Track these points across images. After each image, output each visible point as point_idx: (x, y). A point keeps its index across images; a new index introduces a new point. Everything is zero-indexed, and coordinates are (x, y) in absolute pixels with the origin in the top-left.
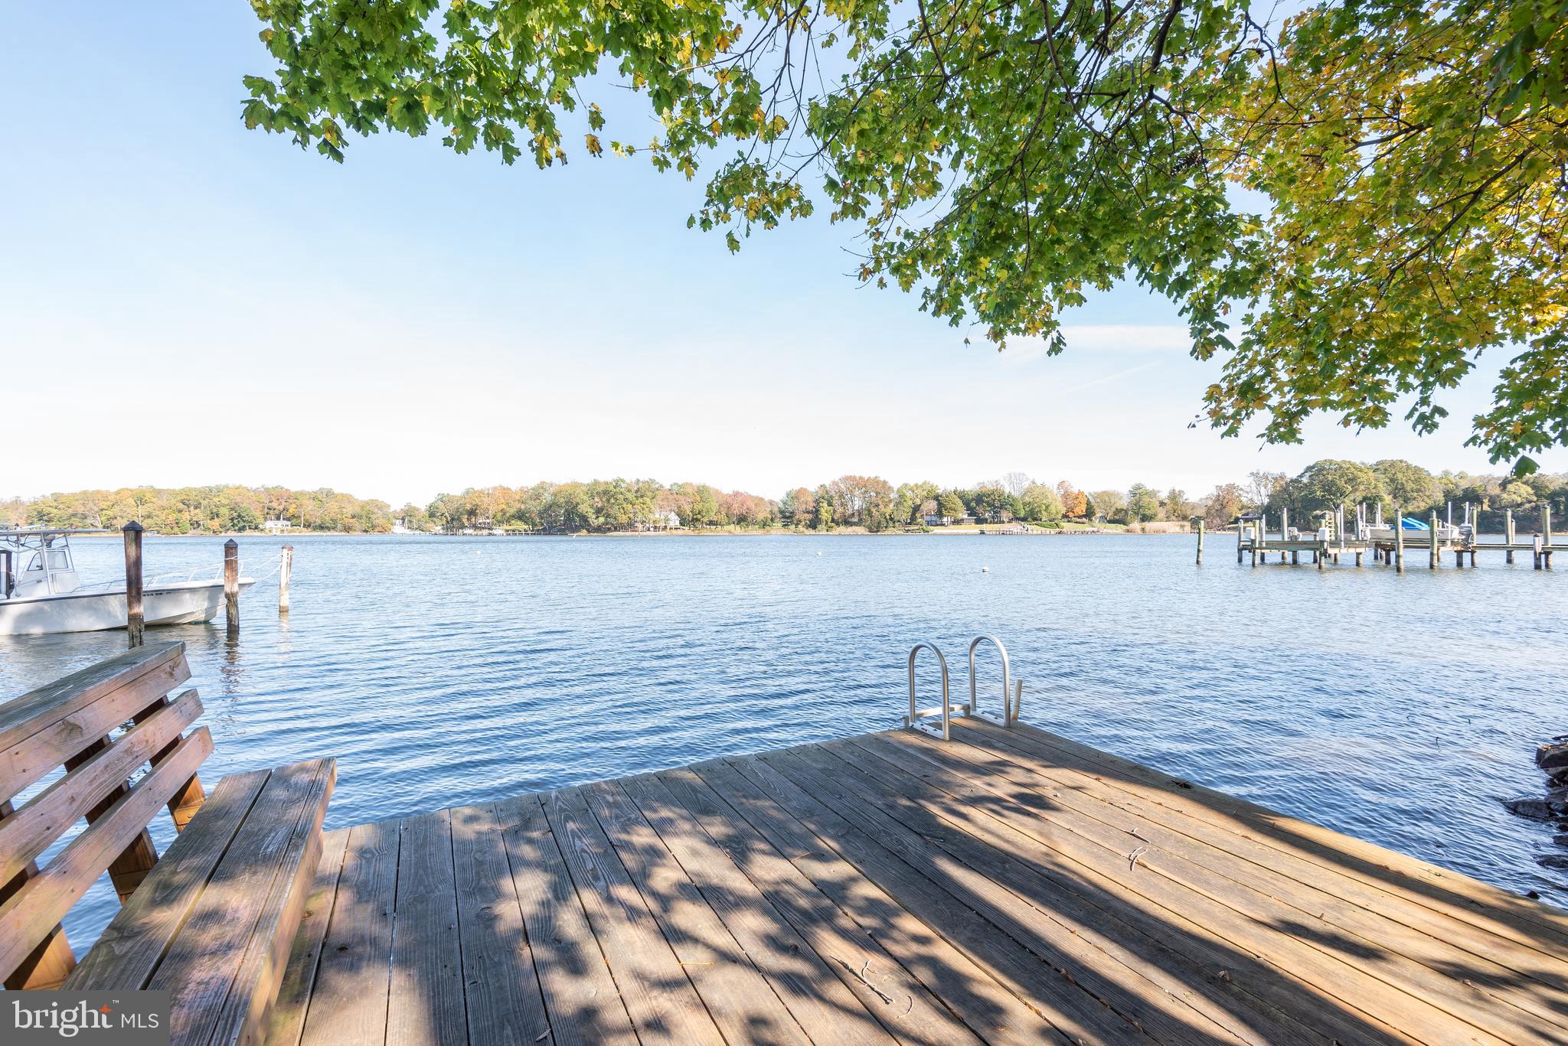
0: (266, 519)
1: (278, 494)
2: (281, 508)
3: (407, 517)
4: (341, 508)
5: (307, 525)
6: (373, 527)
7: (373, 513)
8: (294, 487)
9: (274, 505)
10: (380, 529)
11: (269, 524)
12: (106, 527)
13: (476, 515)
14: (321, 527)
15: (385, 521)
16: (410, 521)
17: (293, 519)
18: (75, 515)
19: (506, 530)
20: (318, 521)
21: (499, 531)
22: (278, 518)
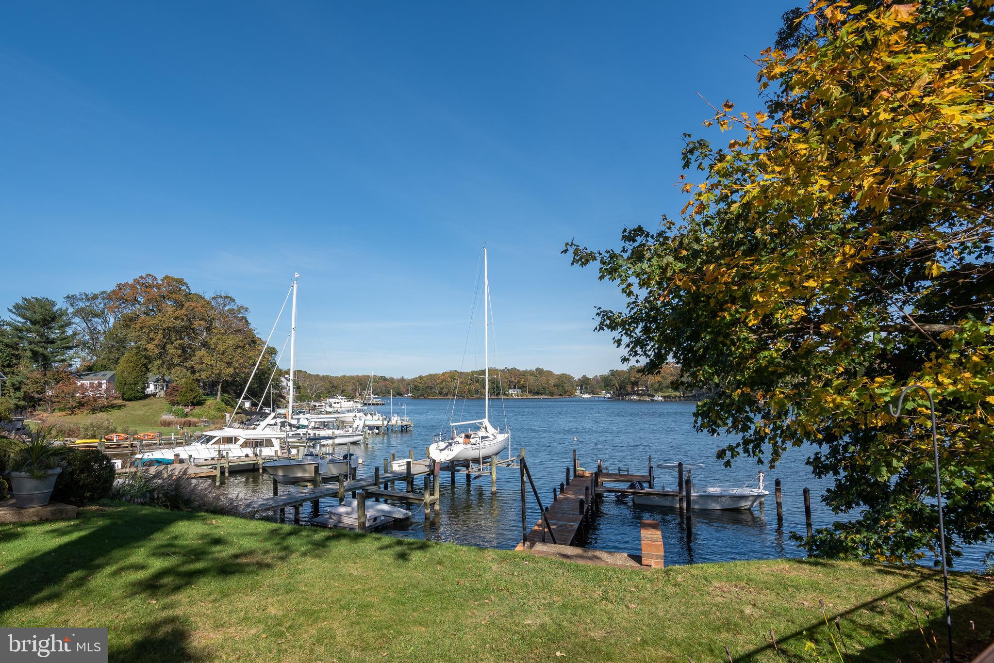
0: (510, 388)
1: (513, 372)
2: (516, 381)
3: (585, 383)
4: (547, 380)
5: (530, 392)
6: (565, 392)
7: (565, 383)
8: (521, 368)
9: (513, 379)
10: (569, 393)
11: (511, 391)
12: (439, 393)
13: (637, 385)
14: (538, 393)
15: (571, 388)
16: (586, 388)
17: (522, 388)
18: (428, 387)
19: (665, 397)
20: (536, 389)
21: (658, 398)
22: (515, 388)
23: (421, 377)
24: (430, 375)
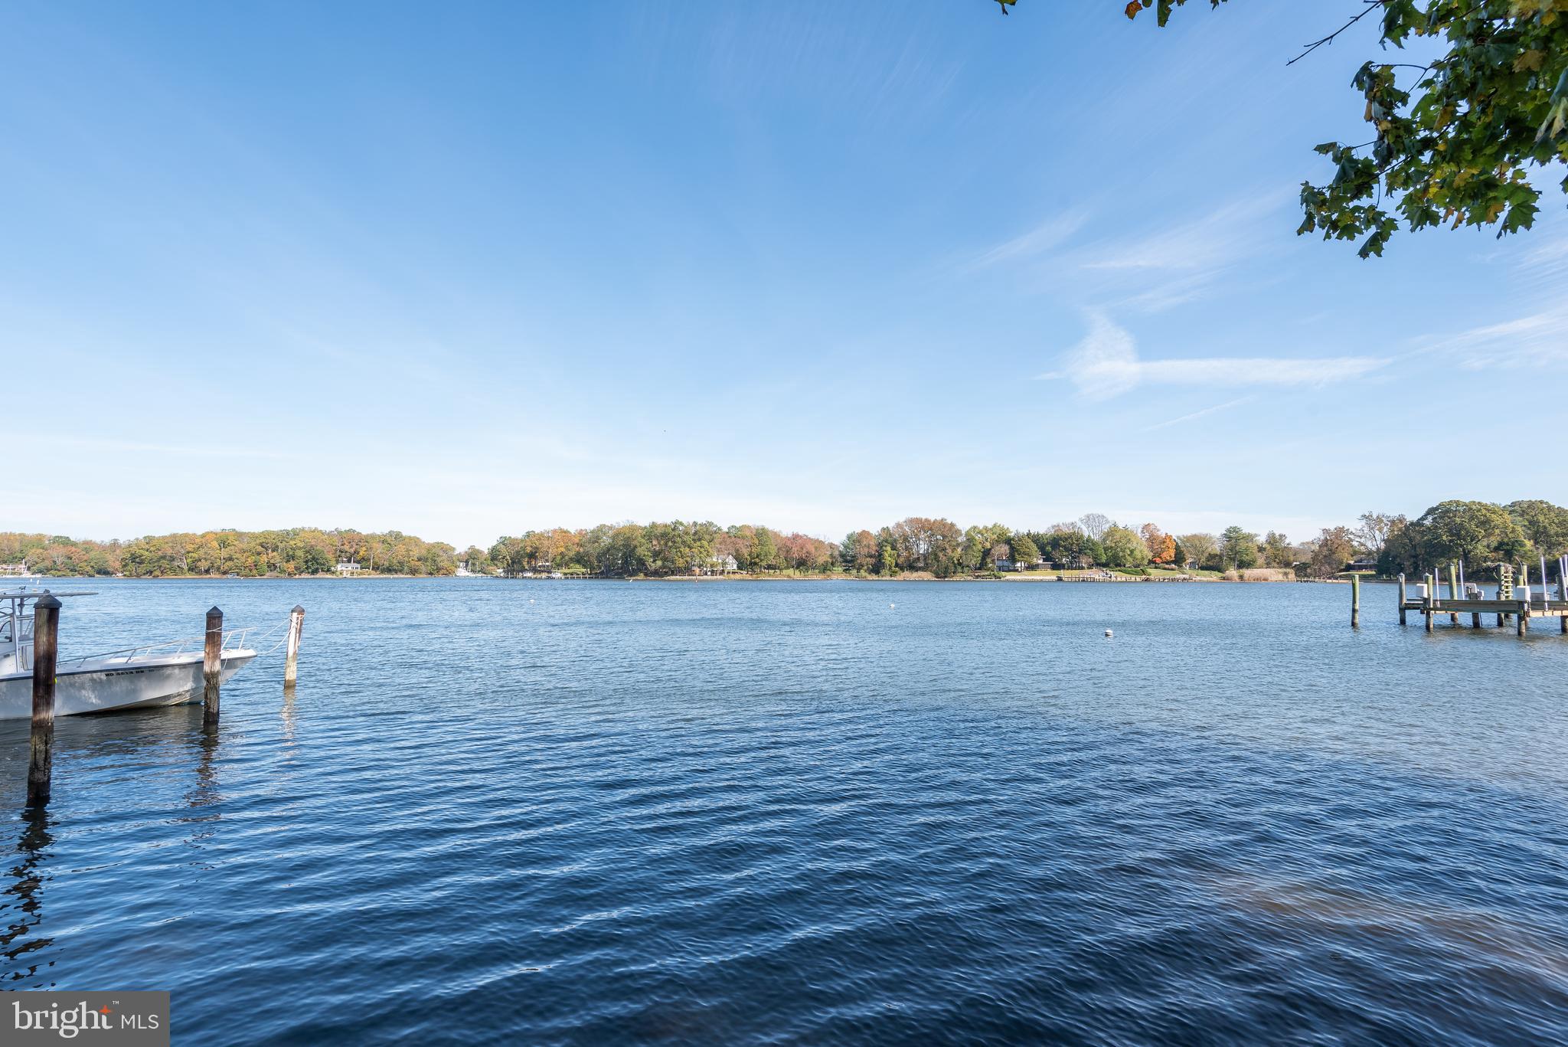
0: (337, 562)
1: (349, 537)
2: (352, 550)
3: (471, 559)
4: (408, 551)
5: (376, 568)
6: (438, 570)
7: (438, 556)
8: (365, 530)
9: (346, 548)
10: (445, 572)
11: (339, 567)
12: (191, 569)
13: (536, 558)
14: (389, 570)
15: (449, 564)
16: (474, 564)
17: (363, 562)
18: (164, 557)
19: (565, 574)
20: (387, 564)
21: (557, 575)
22: (349, 561)
23: (149, 540)
24: (174, 536)
